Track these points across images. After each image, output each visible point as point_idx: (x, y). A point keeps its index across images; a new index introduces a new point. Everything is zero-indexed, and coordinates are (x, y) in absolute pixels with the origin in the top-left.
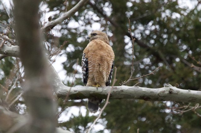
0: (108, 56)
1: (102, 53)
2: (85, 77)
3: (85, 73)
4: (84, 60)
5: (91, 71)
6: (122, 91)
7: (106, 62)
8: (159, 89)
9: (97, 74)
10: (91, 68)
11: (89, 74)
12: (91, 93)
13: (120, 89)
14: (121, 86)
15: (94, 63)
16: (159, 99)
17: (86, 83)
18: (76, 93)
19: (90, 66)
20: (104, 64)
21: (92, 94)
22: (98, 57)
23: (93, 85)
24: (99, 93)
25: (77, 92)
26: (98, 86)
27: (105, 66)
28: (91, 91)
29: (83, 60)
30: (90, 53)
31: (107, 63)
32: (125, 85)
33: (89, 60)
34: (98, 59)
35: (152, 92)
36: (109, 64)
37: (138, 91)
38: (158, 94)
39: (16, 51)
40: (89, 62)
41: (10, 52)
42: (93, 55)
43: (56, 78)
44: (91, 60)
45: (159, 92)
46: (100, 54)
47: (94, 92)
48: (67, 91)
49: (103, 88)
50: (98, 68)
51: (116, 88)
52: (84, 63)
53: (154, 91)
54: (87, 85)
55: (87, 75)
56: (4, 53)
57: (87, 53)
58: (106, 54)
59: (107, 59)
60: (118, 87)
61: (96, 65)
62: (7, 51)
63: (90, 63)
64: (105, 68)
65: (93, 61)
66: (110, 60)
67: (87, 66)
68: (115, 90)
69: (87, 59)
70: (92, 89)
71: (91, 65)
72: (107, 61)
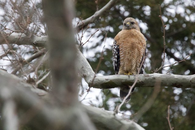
0: (139, 43)
1: (133, 40)
2: (116, 65)
3: (116, 60)
4: (116, 47)
5: (122, 58)
6: (154, 78)
7: (136, 50)
8: (191, 75)
9: (127, 62)
10: (122, 55)
11: (120, 61)
12: (122, 81)
13: (152, 77)
14: (153, 73)
15: (125, 50)
16: (191, 86)
17: (118, 71)
18: (107, 81)
19: (121, 54)
20: (134, 51)
21: (124, 82)
22: (129, 44)
23: (125, 74)
24: (131, 81)
25: (109, 81)
26: (130, 75)
27: (136, 54)
28: (122, 79)
29: (114, 48)
30: (120, 40)
31: (138, 50)
32: (157, 72)
33: (120, 47)
34: (129, 46)
35: (184, 79)
36: (139, 51)
37: (170, 78)
38: (190, 81)
39: (45, 42)
40: (120, 49)
41: (40, 43)
42: (123, 42)
43: (87, 67)
44: (123, 47)
45: (191, 79)
46: (132, 41)
47: (126, 80)
48: (99, 80)
49: (135, 76)
50: (129, 56)
51: (148, 76)
52: (115, 50)
53: (186, 78)
54: (119, 73)
55: (119, 63)
56: (33, 43)
57: (118, 40)
58: (137, 41)
59: (138, 46)
60: (150, 75)
61: (127, 52)
62: (36, 41)
63: (122, 50)
64: (135, 55)
65: (124, 48)
66: (141, 48)
67: (118, 53)
68: (147, 78)
69: (118, 46)
70: (124, 77)
71: (122, 52)
72: (138, 48)
